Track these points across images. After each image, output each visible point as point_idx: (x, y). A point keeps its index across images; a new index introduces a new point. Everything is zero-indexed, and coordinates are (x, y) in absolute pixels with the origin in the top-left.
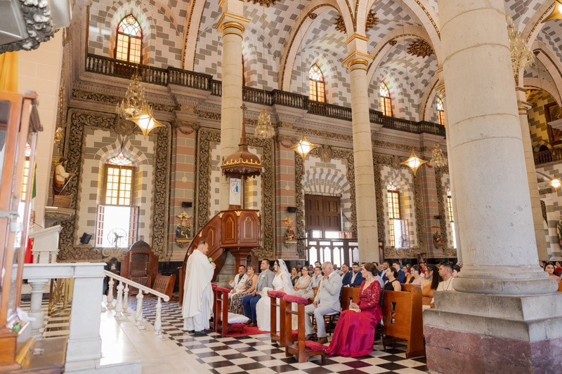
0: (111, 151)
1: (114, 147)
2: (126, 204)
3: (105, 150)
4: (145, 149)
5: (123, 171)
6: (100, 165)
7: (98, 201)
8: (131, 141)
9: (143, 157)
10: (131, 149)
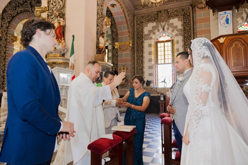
0: (157, 33)
1: (159, 30)
2: (169, 62)
3: (154, 33)
4: (176, 27)
5: (166, 43)
6: (153, 42)
7: (153, 63)
8: (168, 25)
9: (176, 32)
10: (168, 29)
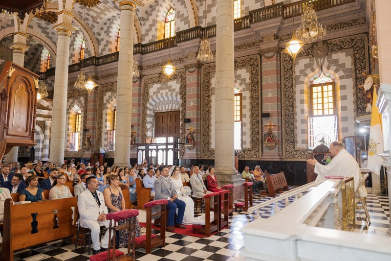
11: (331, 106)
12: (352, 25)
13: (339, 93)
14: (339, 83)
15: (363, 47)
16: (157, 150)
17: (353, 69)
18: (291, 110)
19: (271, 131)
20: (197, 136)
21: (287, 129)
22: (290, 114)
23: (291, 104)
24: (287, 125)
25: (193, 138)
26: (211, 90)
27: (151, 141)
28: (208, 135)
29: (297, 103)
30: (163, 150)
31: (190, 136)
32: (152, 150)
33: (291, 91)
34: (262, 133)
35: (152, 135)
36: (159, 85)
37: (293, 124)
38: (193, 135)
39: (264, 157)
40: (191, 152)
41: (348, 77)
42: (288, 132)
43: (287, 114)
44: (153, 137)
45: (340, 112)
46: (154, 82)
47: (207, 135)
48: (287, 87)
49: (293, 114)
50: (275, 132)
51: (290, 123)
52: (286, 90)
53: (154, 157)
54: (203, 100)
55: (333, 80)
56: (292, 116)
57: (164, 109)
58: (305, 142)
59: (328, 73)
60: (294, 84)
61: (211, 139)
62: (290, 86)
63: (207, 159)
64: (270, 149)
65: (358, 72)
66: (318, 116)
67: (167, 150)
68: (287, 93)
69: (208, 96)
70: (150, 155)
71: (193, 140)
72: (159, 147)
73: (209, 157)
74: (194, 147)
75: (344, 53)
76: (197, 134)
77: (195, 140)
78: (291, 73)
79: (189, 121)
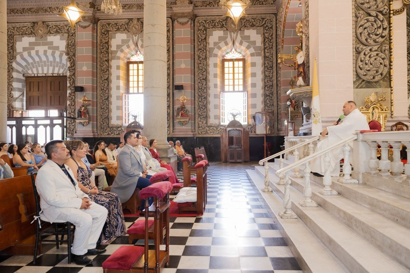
11: (241, 82)
12: (263, 4)
13: (249, 70)
14: (249, 60)
15: (271, 28)
16: (36, 126)
17: (263, 48)
18: (204, 83)
19: (184, 105)
20: (93, 109)
21: (200, 103)
22: (203, 88)
23: (204, 78)
24: (200, 99)
25: (87, 111)
26: (111, 54)
27: (22, 114)
28: (108, 108)
29: (211, 77)
30: (45, 126)
31: (83, 108)
32: (27, 126)
33: (205, 64)
34: (173, 108)
35: (23, 106)
36: (32, 39)
37: (206, 98)
38: (88, 107)
39: (176, 133)
40: (84, 128)
41: (258, 55)
42: (201, 106)
43: (200, 87)
44: (23, 109)
45: (249, 89)
46: (24, 34)
47: (105, 108)
48: (201, 59)
49: (207, 88)
50: (189, 107)
51: (203, 98)
52: (199, 62)
53: (31, 136)
54: (100, 65)
55: (244, 56)
56: (205, 90)
57: (40, 72)
58: (217, 117)
59: (239, 49)
60: (208, 56)
61: (112, 114)
62: (204, 57)
63: (107, 136)
64: (183, 125)
65: (266, 50)
66: (229, 92)
67: (52, 125)
68: (200, 65)
69: (108, 61)
70: (24, 133)
71: (88, 114)
72: (39, 122)
73: (109, 134)
74: (89, 123)
75: (255, 31)
76: (93, 106)
77: (91, 114)
78: (205, 44)
79: (81, 89)
